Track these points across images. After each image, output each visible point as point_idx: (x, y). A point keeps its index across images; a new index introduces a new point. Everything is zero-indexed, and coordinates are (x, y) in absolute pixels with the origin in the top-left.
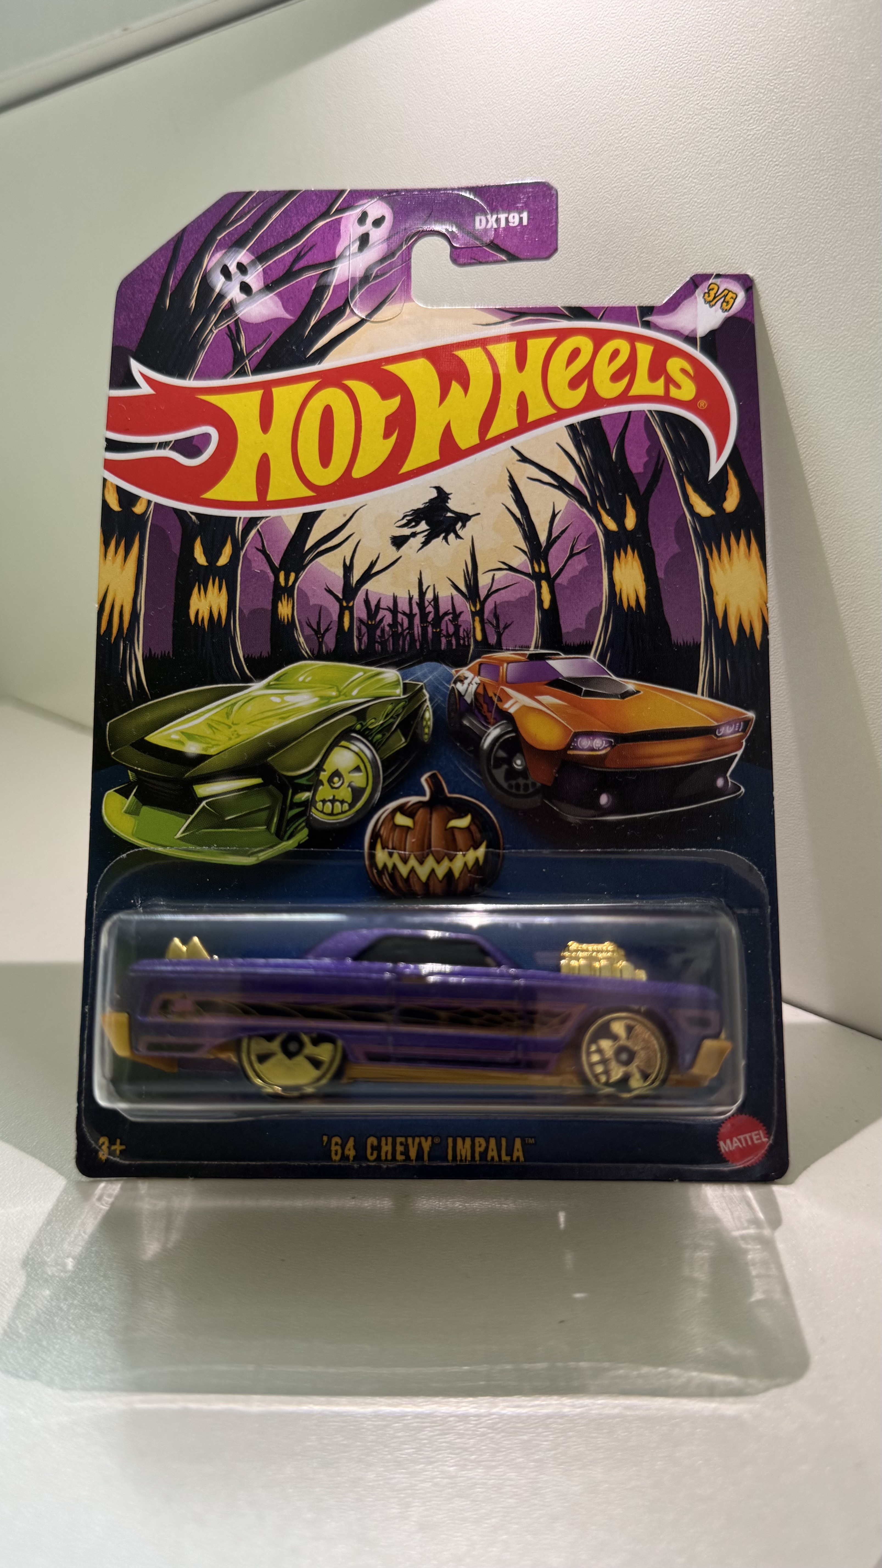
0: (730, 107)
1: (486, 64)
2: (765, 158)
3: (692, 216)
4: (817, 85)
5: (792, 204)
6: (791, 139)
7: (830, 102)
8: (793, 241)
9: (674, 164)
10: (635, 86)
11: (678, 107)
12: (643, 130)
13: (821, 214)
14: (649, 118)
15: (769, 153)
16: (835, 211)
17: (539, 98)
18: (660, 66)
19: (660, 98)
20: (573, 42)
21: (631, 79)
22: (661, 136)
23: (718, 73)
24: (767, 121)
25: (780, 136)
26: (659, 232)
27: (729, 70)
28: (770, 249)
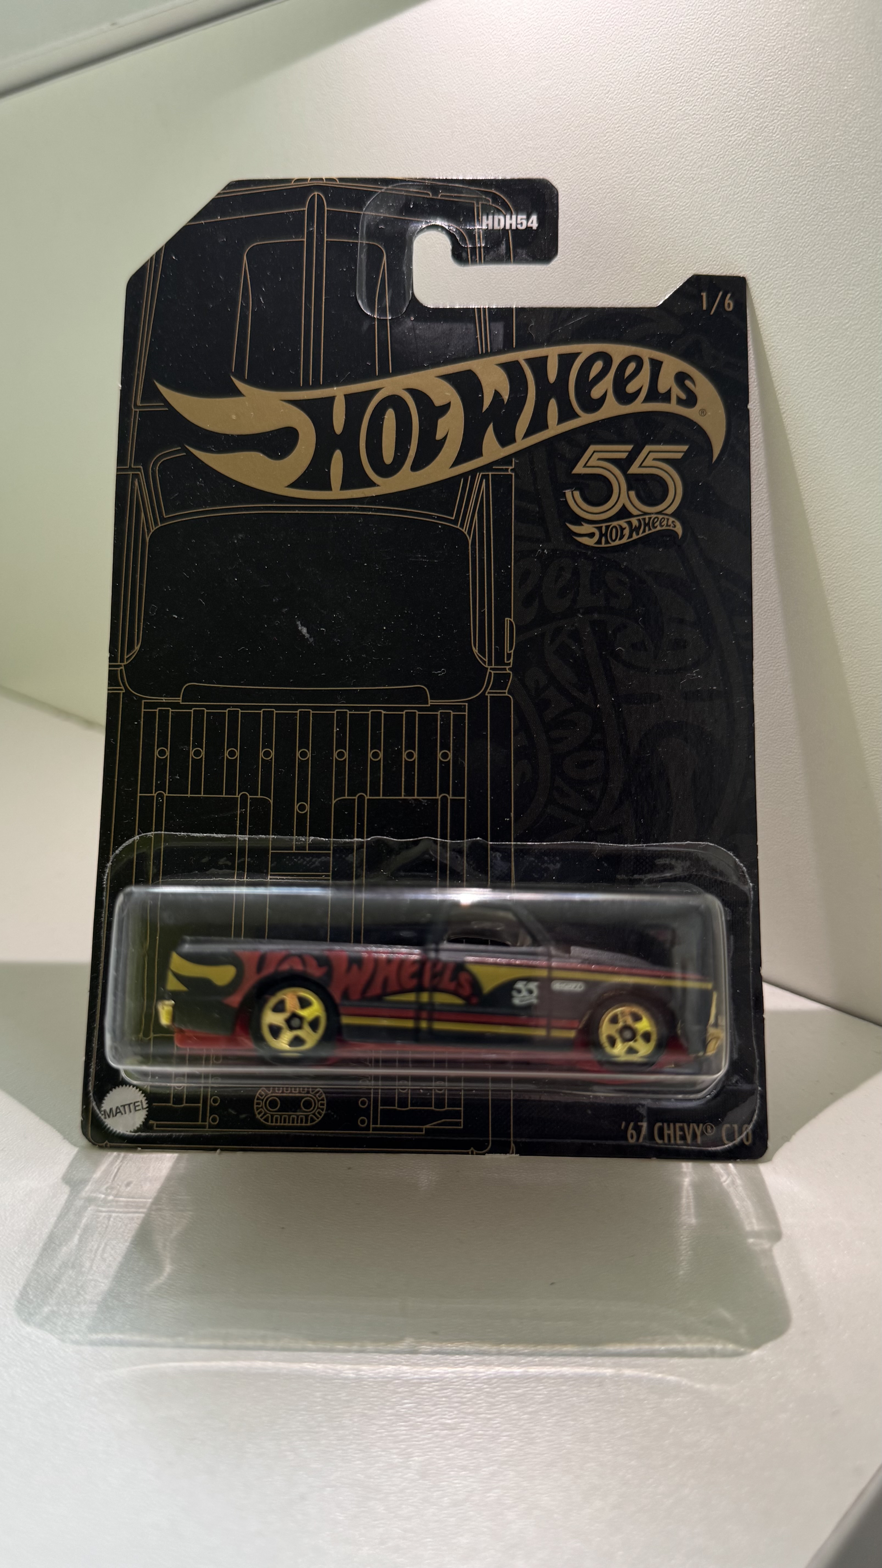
0: (712, 114)
1: (473, 65)
2: (745, 163)
3: (674, 219)
4: (796, 94)
5: (772, 208)
6: (770, 146)
7: (809, 110)
8: (772, 244)
9: (657, 167)
10: (619, 91)
11: (661, 112)
12: (627, 134)
13: (799, 219)
14: (633, 122)
15: (749, 158)
16: (812, 216)
17: (526, 101)
18: (644, 72)
19: (643, 104)
20: (559, 46)
21: (615, 84)
22: (645, 140)
23: (700, 80)
24: (748, 128)
25: (760, 142)
26: (642, 233)
27: (711, 78)
28: (750, 251)
